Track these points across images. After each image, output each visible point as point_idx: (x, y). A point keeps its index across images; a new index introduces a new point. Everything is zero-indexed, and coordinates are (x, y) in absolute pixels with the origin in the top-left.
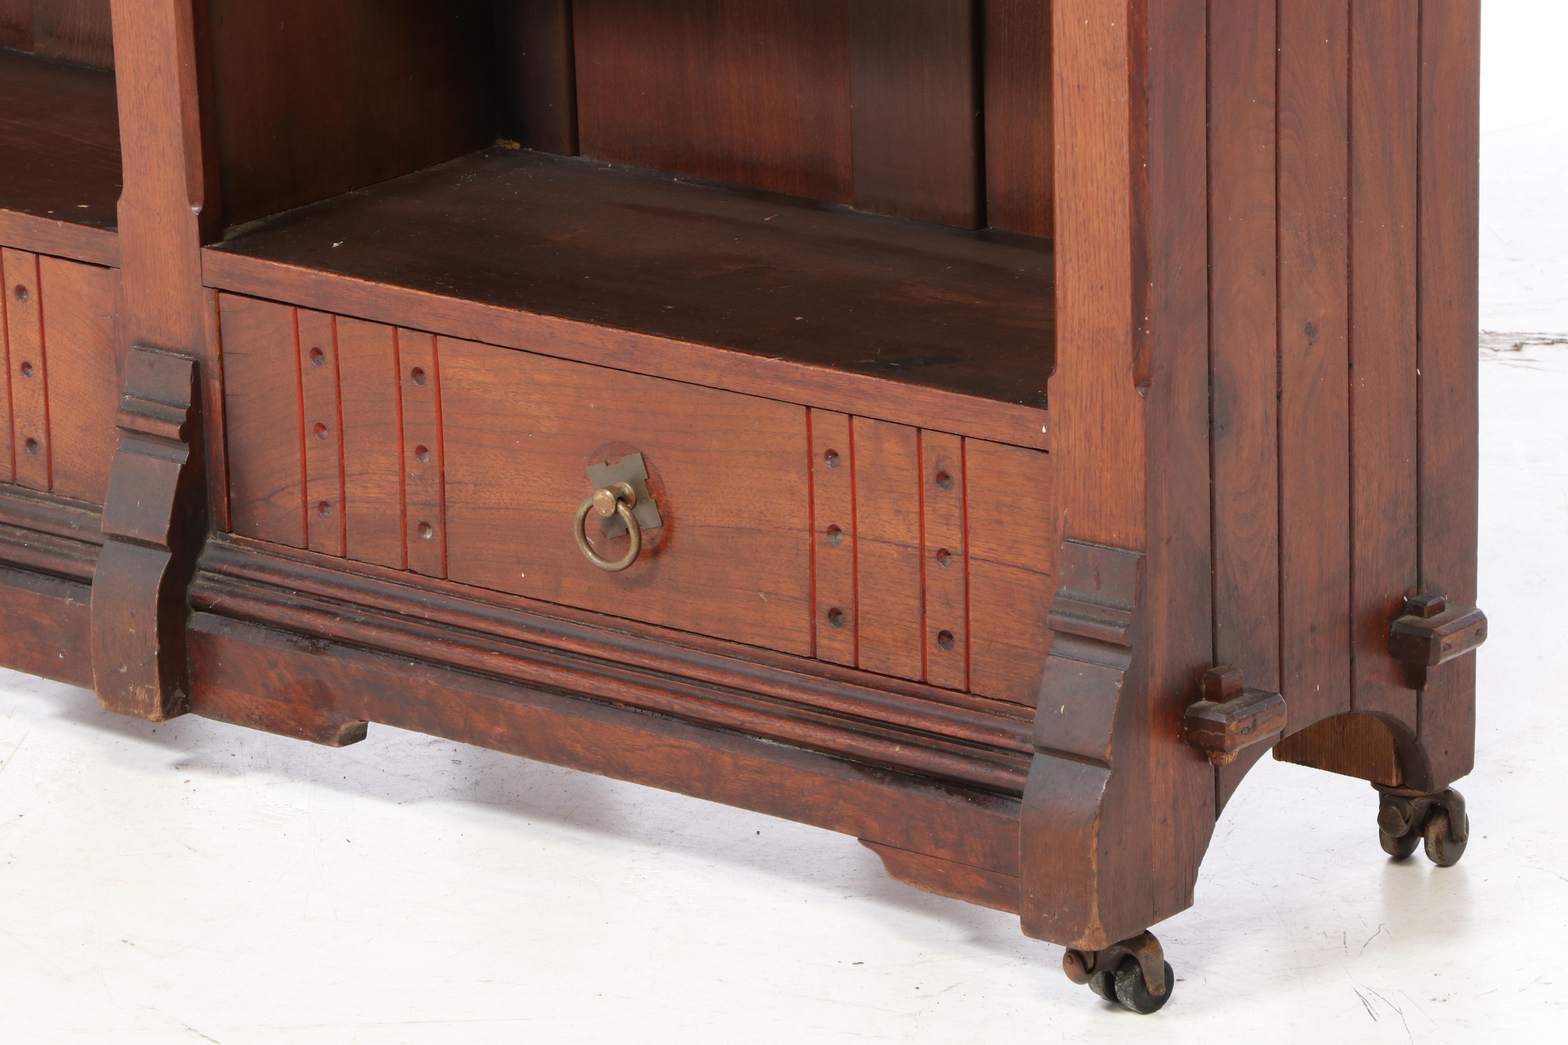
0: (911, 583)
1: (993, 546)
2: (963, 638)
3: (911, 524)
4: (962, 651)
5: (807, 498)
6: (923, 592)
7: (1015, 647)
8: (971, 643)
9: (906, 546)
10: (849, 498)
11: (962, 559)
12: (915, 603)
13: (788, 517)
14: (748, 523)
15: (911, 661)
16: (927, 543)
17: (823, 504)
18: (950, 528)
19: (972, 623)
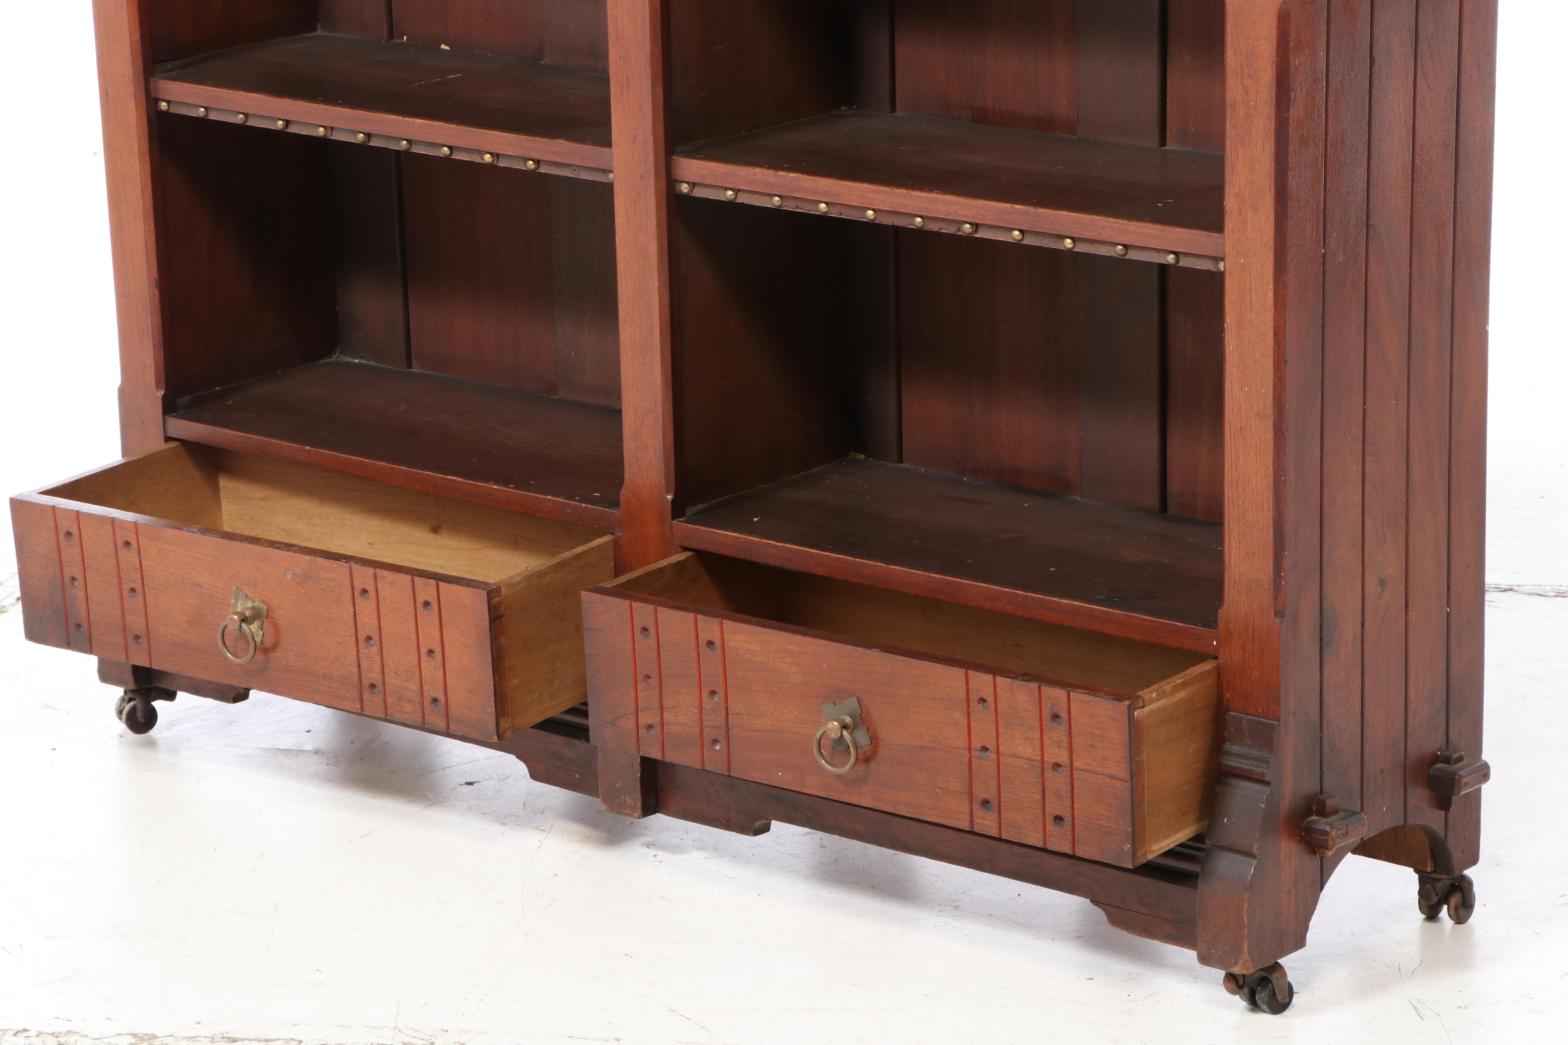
0: (1035, 784)
1: (1090, 762)
2: (1070, 820)
3: (1035, 746)
4: (1070, 828)
5: (966, 728)
6: (1044, 790)
7: (1105, 826)
8: (1076, 824)
9: (1032, 760)
10: (994, 729)
11: (1069, 769)
12: (1038, 797)
13: (954, 740)
14: (928, 743)
15: (1036, 836)
16: (1046, 759)
17: (977, 732)
18: (1060, 749)
19: (1076, 811)
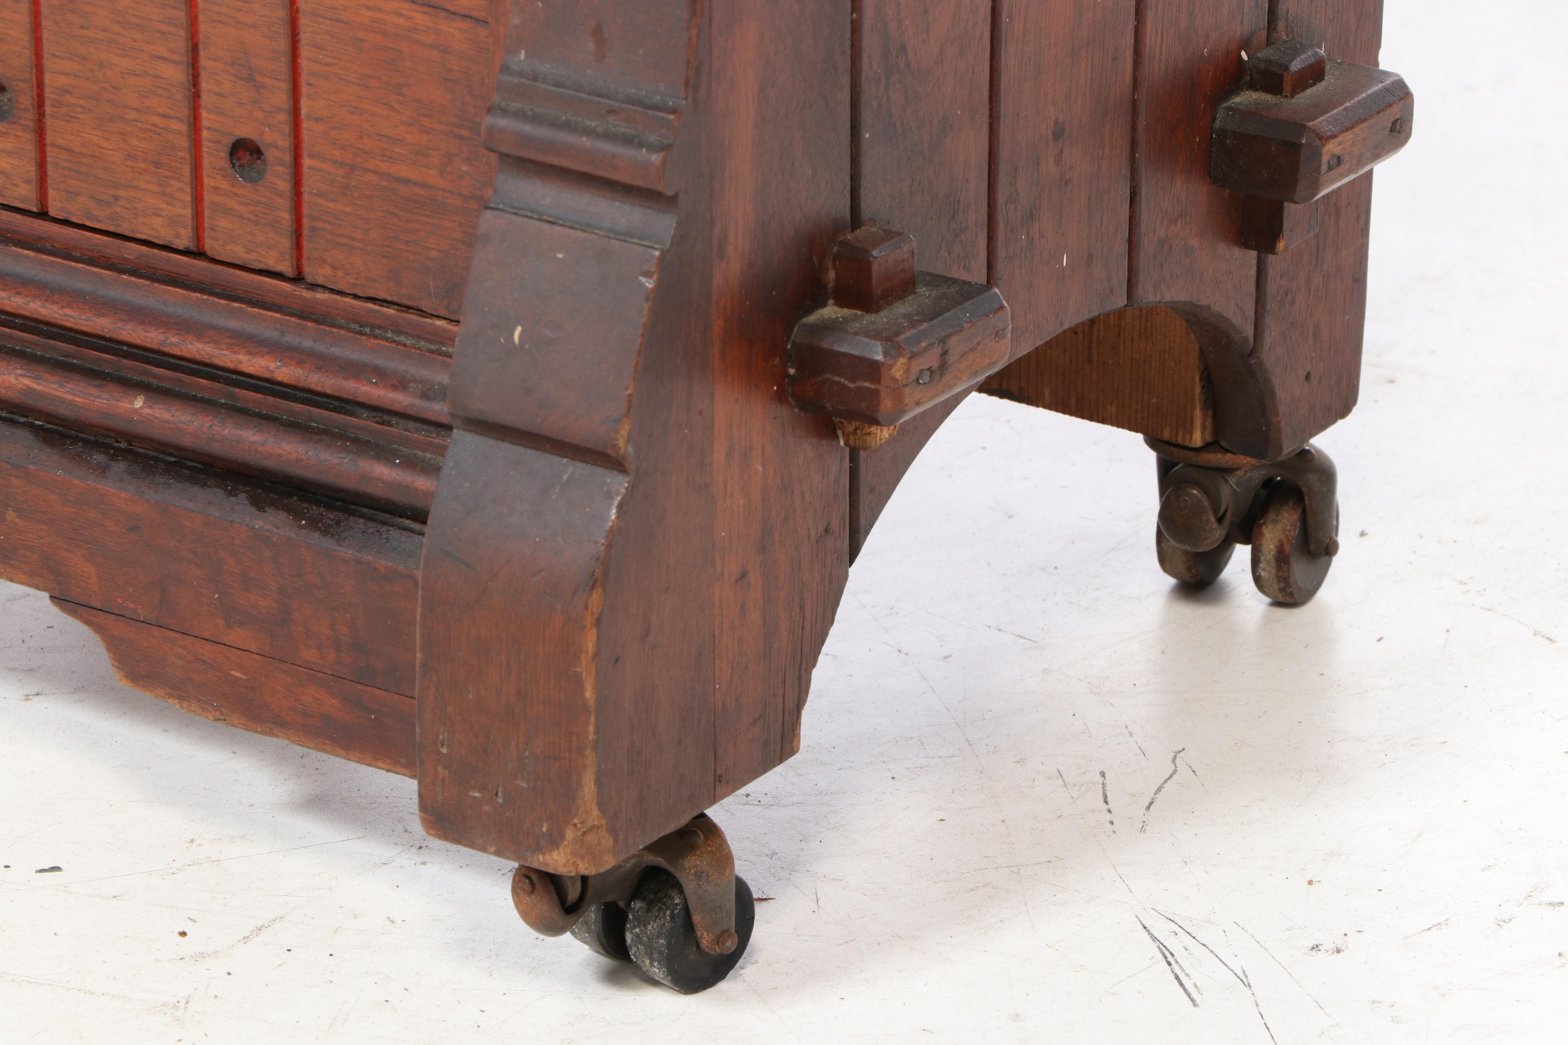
0: (164, 28)
2: (288, 157)
4: (285, 186)
6: (194, 50)
7: (406, 181)
8: (305, 170)
12: (177, 75)
15: (168, 203)
19: (305, 125)
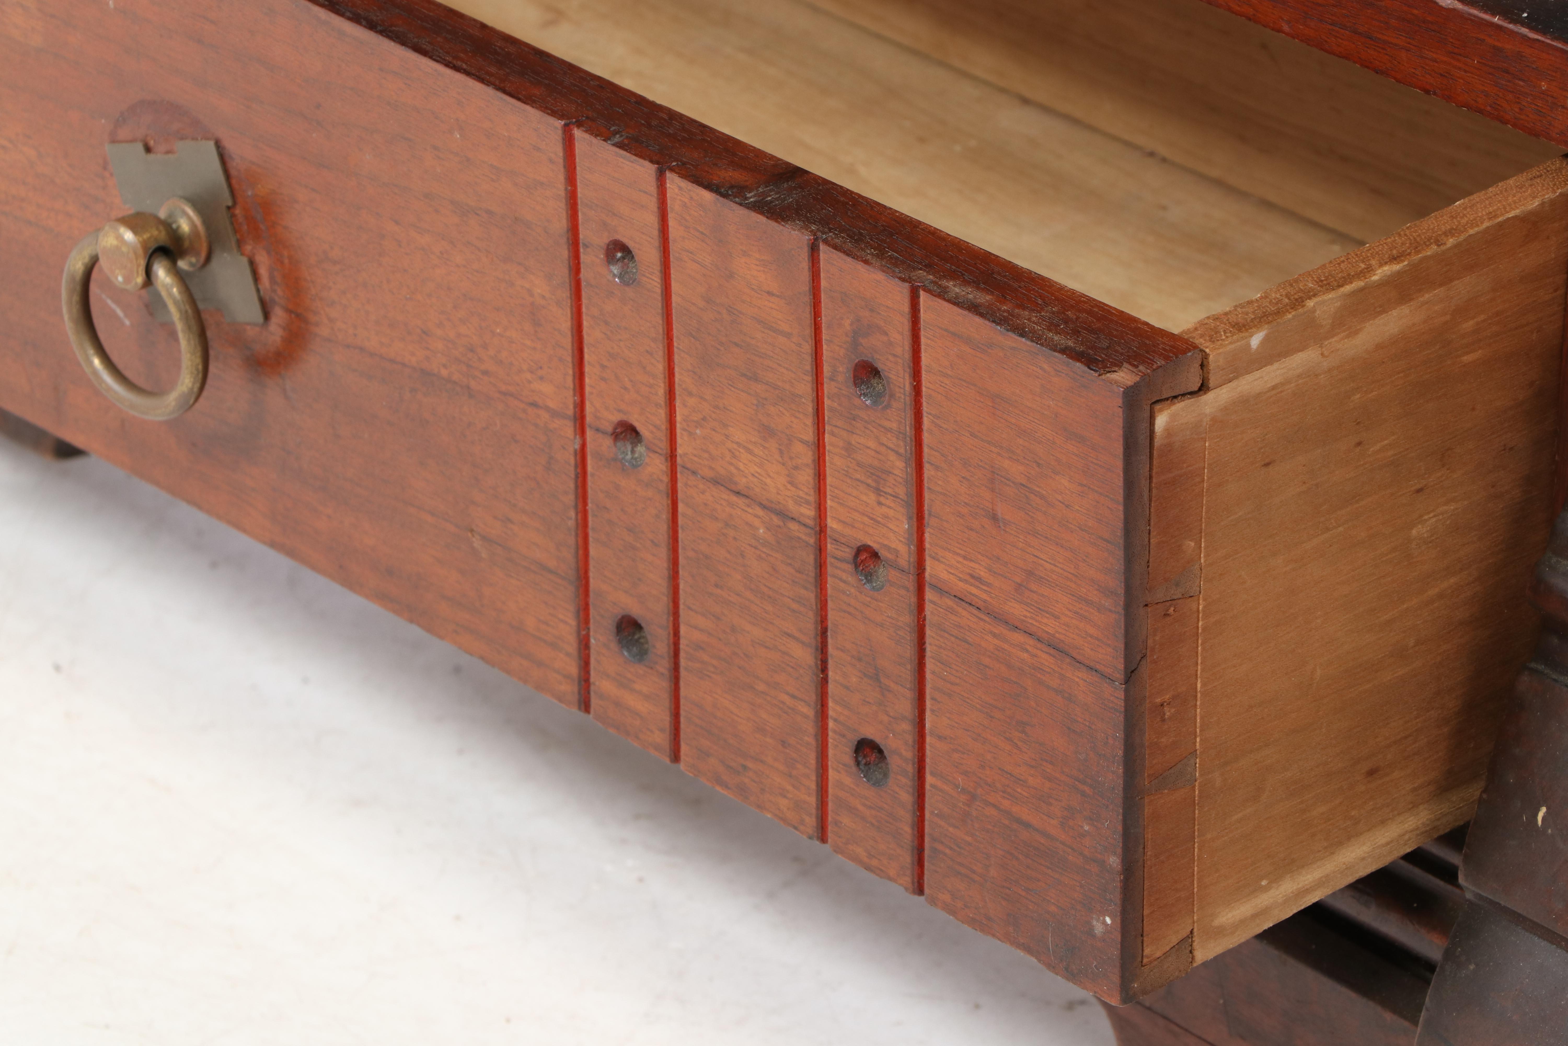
0: (795, 606)
1: (983, 573)
2: (911, 769)
3: (796, 468)
4: (907, 797)
5: (567, 341)
6: (824, 635)
7: (1027, 825)
8: (927, 787)
9: (783, 514)
10: (659, 367)
11: (910, 582)
12: (805, 656)
13: (529, 376)
14: (445, 366)
15: (794, 786)
16: (831, 523)
17: (603, 367)
18: (882, 499)
19: (929, 739)
